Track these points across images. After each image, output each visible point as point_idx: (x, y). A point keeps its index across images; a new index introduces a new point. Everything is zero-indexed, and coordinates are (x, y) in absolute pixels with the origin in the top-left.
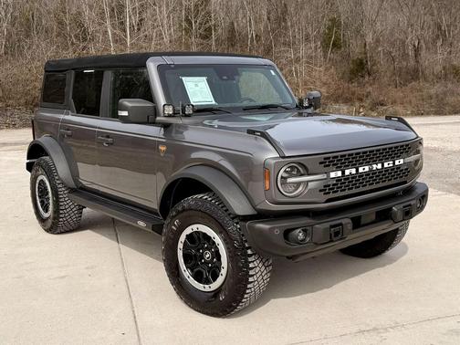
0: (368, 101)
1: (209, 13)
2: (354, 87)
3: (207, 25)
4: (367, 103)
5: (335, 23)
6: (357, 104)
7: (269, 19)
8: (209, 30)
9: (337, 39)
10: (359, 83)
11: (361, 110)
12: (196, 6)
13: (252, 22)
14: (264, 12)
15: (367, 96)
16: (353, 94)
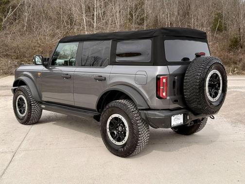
0: (240, 64)
1: (143, 10)
2: (231, 55)
3: (142, 17)
4: (240, 65)
5: (220, 16)
6: (233, 66)
7: (178, 14)
8: (143, 19)
9: (220, 26)
10: (234, 52)
11: (235, 70)
12: (136, 5)
13: (169, 15)
14: (176, 10)
15: (239, 61)
16: (230, 59)
